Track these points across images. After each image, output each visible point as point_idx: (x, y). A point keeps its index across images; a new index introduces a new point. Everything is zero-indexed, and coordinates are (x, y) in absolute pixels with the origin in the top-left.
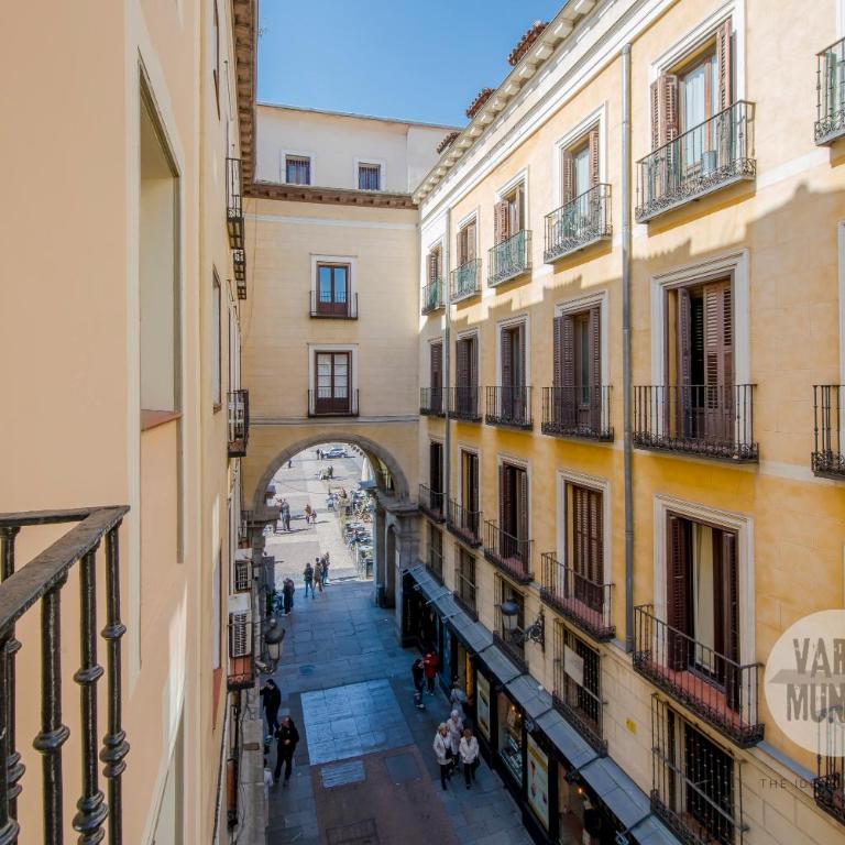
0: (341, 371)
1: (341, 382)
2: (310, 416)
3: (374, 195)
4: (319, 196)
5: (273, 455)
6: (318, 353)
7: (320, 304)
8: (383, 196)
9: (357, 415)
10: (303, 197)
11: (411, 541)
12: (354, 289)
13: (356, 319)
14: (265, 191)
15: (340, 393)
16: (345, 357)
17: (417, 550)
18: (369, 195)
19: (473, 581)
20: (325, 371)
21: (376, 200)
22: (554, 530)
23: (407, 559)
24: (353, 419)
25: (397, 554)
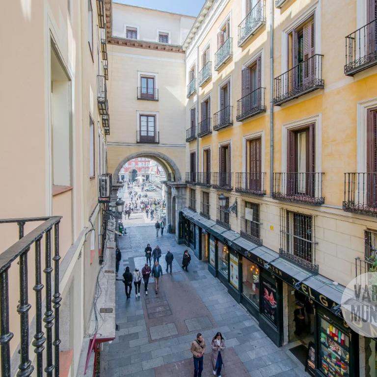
0: (151, 124)
1: (151, 129)
2: (137, 143)
3: (166, 45)
4: (141, 45)
5: (121, 159)
6: (141, 115)
7: (142, 94)
8: (170, 46)
9: (159, 143)
10: (134, 45)
11: (182, 199)
12: (157, 87)
13: (158, 101)
14: (117, 42)
15: (151, 134)
16: (153, 118)
17: (185, 203)
18: (163, 45)
19: (208, 203)
20: (144, 124)
21: (167, 48)
22: (241, 163)
23: (180, 206)
24: (156, 145)
25: (176, 205)
